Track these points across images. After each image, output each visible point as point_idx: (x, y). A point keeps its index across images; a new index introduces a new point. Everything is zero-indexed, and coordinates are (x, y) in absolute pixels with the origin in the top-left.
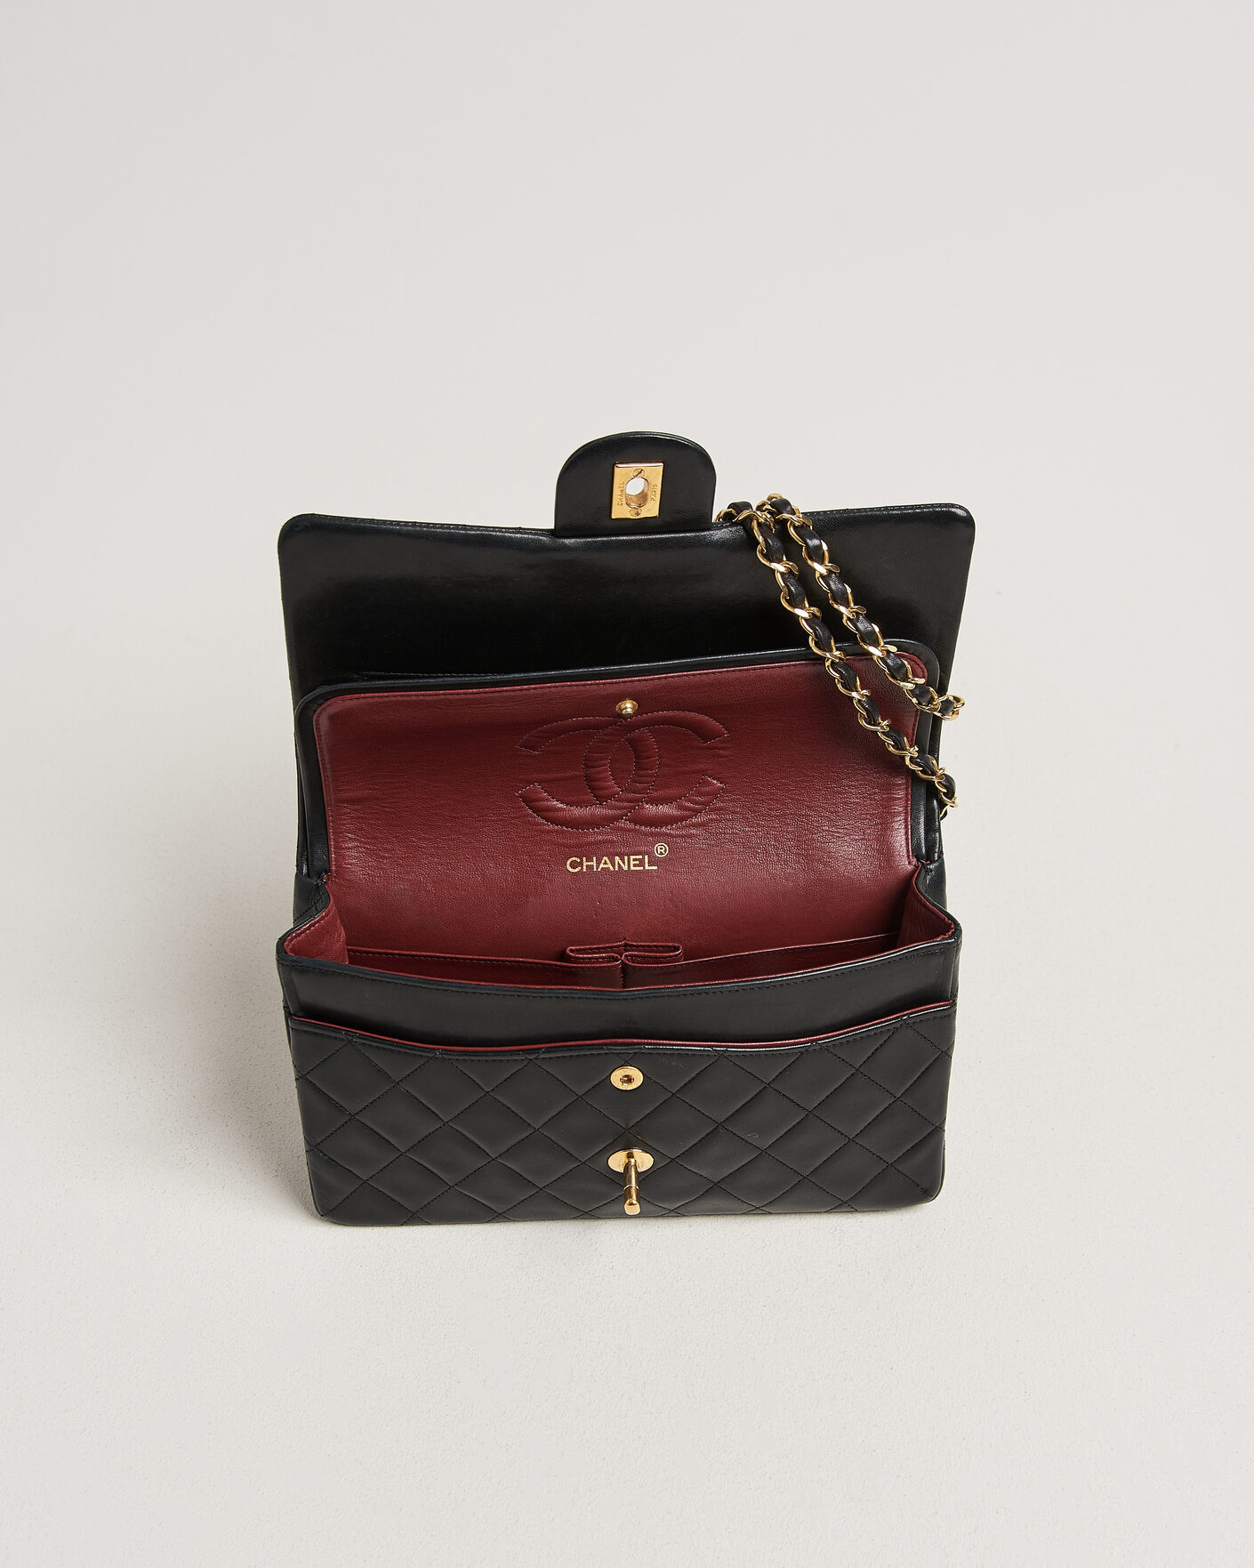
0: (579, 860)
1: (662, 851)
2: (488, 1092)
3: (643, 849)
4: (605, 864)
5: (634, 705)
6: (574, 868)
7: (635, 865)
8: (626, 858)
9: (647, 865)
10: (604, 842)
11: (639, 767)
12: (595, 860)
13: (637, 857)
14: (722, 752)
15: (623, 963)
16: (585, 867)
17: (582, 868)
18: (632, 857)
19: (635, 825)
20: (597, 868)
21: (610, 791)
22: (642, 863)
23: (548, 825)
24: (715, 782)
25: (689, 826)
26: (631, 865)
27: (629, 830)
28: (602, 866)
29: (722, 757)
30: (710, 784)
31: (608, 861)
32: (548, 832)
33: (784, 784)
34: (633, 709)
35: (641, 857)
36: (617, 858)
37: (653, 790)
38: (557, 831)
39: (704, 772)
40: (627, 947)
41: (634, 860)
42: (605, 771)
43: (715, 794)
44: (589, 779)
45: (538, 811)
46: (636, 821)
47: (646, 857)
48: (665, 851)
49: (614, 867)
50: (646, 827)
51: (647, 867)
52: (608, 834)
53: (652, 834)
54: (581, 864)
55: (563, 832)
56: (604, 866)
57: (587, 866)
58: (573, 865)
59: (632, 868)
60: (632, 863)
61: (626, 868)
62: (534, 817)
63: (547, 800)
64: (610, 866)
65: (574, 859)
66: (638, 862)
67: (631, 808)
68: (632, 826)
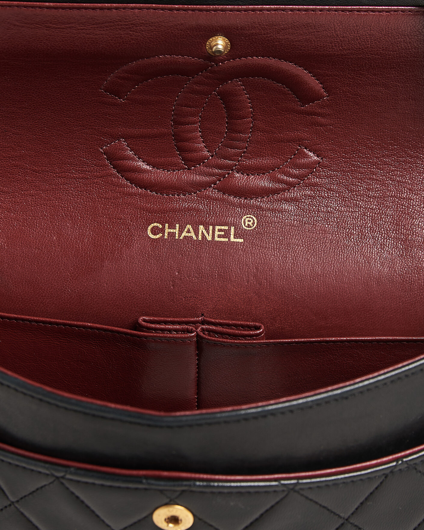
0: (161, 226)
1: (250, 223)
2: (13, 502)
3: (230, 220)
4: (189, 232)
5: (227, 44)
6: (155, 234)
7: (219, 236)
8: (211, 228)
9: (232, 236)
10: (189, 209)
11: (231, 130)
12: (177, 228)
13: (223, 228)
14: (320, 119)
15: (198, 336)
16: (166, 234)
17: (164, 235)
18: (217, 228)
19: (224, 193)
20: (179, 236)
21: (200, 154)
22: (227, 234)
23: (132, 188)
24: (311, 154)
25: (280, 200)
26: (216, 235)
27: (216, 199)
28: (184, 234)
29: (321, 125)
30: (307, 156)
31: (191, 230)
32: (131, 195)
33: (385, 163)
34: (225, 48)
35: (226, 228)
36: (201, 227)
37: (246, 157)
38: (140, 195)
39: (300, 141)
40: (203, 322)
41: (220, 230)
42: (195, 130)
43: (311, 166)
44: (179, 138)
45: (123, 170)
46: (224, 190)
47: (233, 229)
48: (253, 224)
49: (197, 235)
50: (235, 197)
51: (232, 239)
52: (193, 201)
53: (240, 206)
54: (163, 231)
55: (146, 196)
56: (187, 234)
57: (169, 233)
58: (155, 231)
59: (217, 239)
60: (217, 233)
61: (209, 238)
62: (118, 178)
63: (133, 159)
64: (192, 234)
65: (155, 224)
66: (223, 233)
67: (220, 175)
68: (220, 195)
